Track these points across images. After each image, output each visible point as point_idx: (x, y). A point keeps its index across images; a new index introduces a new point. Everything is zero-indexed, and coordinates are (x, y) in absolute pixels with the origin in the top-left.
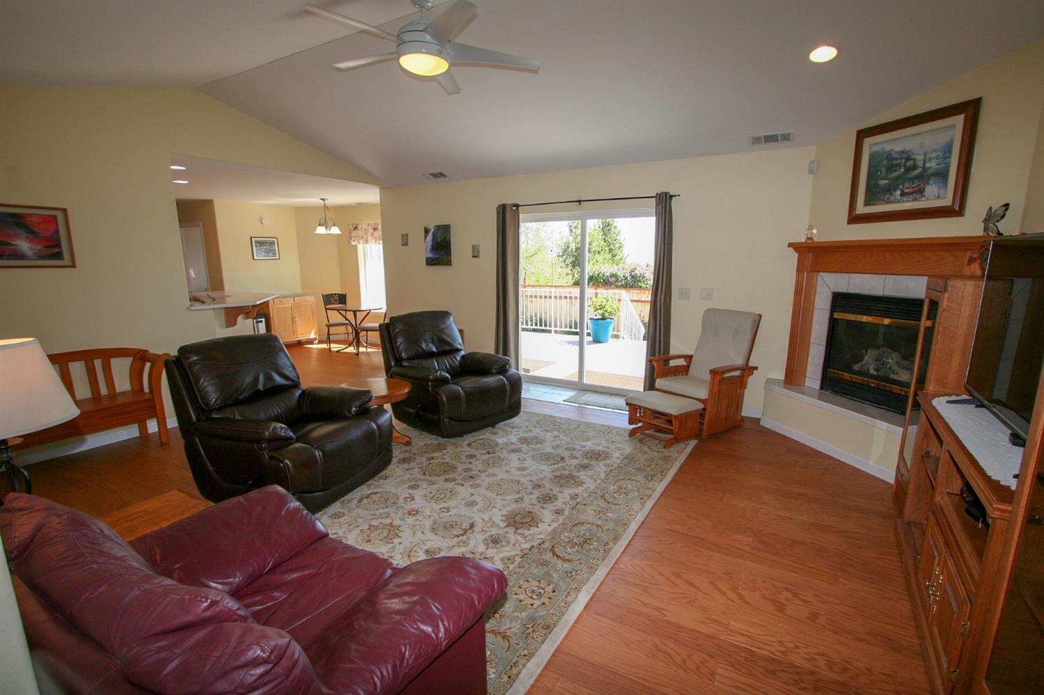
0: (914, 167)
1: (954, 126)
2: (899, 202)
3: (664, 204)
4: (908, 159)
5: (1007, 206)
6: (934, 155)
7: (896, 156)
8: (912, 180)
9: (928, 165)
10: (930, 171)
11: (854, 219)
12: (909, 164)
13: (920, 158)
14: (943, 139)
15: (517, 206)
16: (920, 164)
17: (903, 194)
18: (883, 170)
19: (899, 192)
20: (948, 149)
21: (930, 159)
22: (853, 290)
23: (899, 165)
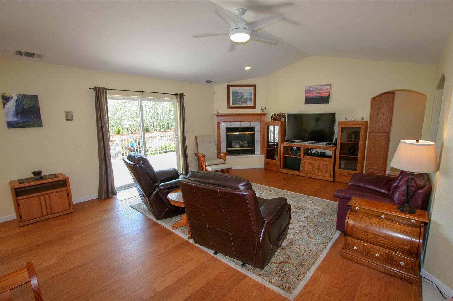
0: (244, 97)
1: (251, 89)
2: (241, 104)
3: (181, 97)
4: (242, 94)
5: (266, 107)
6: (248, 95)
7: (239, 93)
8: (244, 99)
9: (247, 97)
10: (247, 98)
11: (229, 107)
12: (242, 96)
13: (245, 95)
14: (250, 91)
15: (106, 89)
16: (245, 96)
17: (242, 103)
18: (236, 96)
19: (241, 102)
20: (251, 94)
21: (247, 95)
22: (232, 126)
23: (240, 96)
